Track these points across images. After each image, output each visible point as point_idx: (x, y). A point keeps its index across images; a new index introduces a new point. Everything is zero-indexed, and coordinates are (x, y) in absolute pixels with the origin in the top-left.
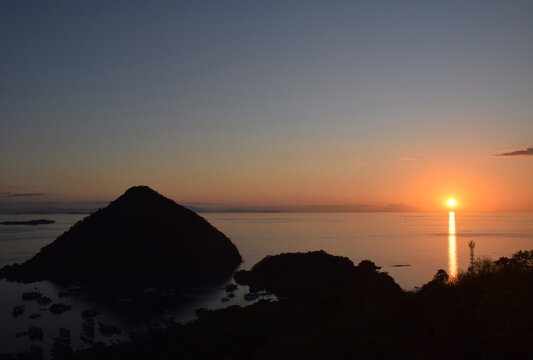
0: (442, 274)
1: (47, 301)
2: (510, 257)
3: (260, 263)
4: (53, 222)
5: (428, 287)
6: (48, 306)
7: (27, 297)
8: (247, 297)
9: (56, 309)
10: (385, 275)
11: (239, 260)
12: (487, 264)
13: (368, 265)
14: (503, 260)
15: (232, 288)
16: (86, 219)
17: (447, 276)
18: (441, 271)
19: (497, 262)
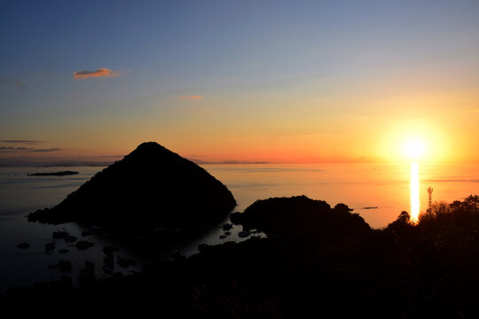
0: (405, 215)
1: (73, 239)
2: (462, 201)
3: (251, 206)
4: (77, 173)
5: (393, 226)
6: (74, 244)
7: (57, 235)
8: (241, 235)
9: (82, 246)
10: (356, 216)
11: (234, 203)
12: (443, 206)
13: (342, 208)
14: (457, 203)
15: (228, 227)
16: (104, 170)
17: (409, 217)
18: (404, 213)
19: (451, 205)
